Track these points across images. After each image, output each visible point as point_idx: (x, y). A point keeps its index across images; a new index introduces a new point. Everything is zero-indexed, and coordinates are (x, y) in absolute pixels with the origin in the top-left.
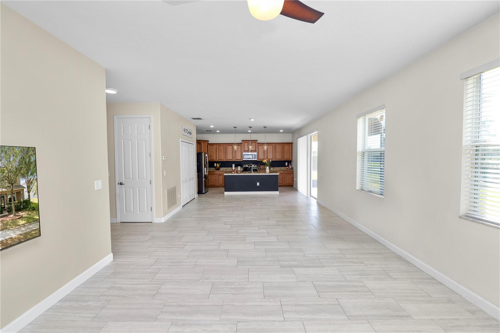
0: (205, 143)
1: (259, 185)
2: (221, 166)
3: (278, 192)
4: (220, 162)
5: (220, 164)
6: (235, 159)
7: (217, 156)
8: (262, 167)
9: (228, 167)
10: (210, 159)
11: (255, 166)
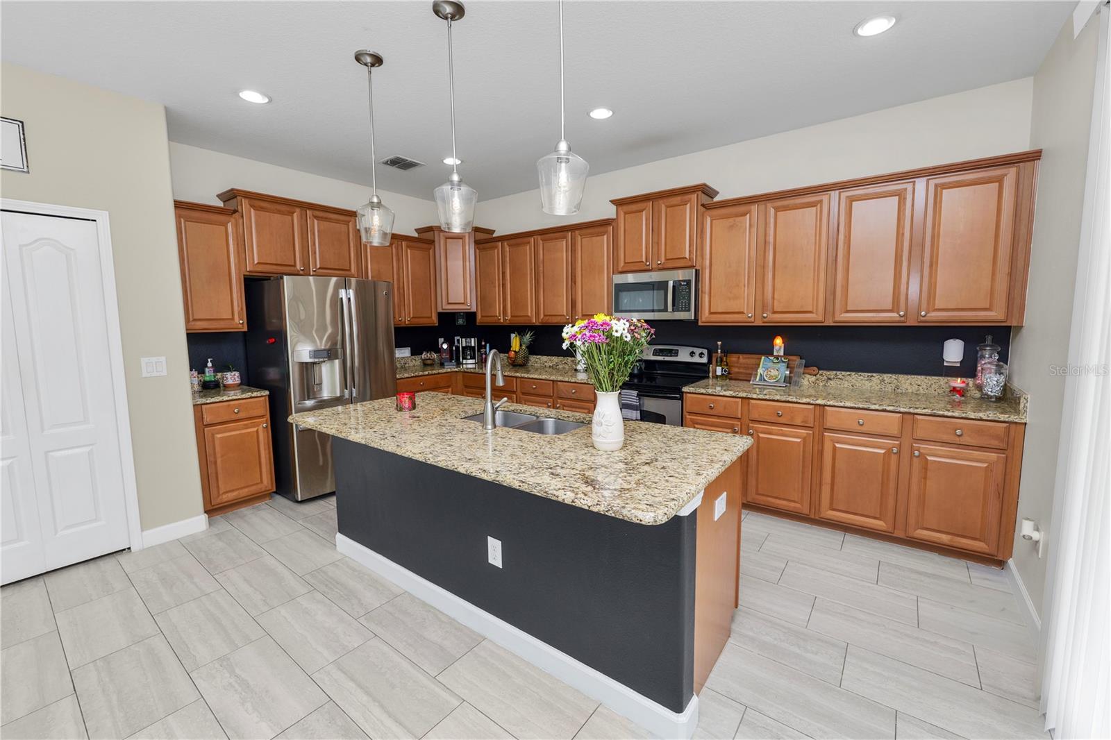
5: (528, 337)
6: (580, 315)
7: (505, 300)
8: (738, 364)
9: (564, 357)
10: (481, 316)
11: (692, 354)
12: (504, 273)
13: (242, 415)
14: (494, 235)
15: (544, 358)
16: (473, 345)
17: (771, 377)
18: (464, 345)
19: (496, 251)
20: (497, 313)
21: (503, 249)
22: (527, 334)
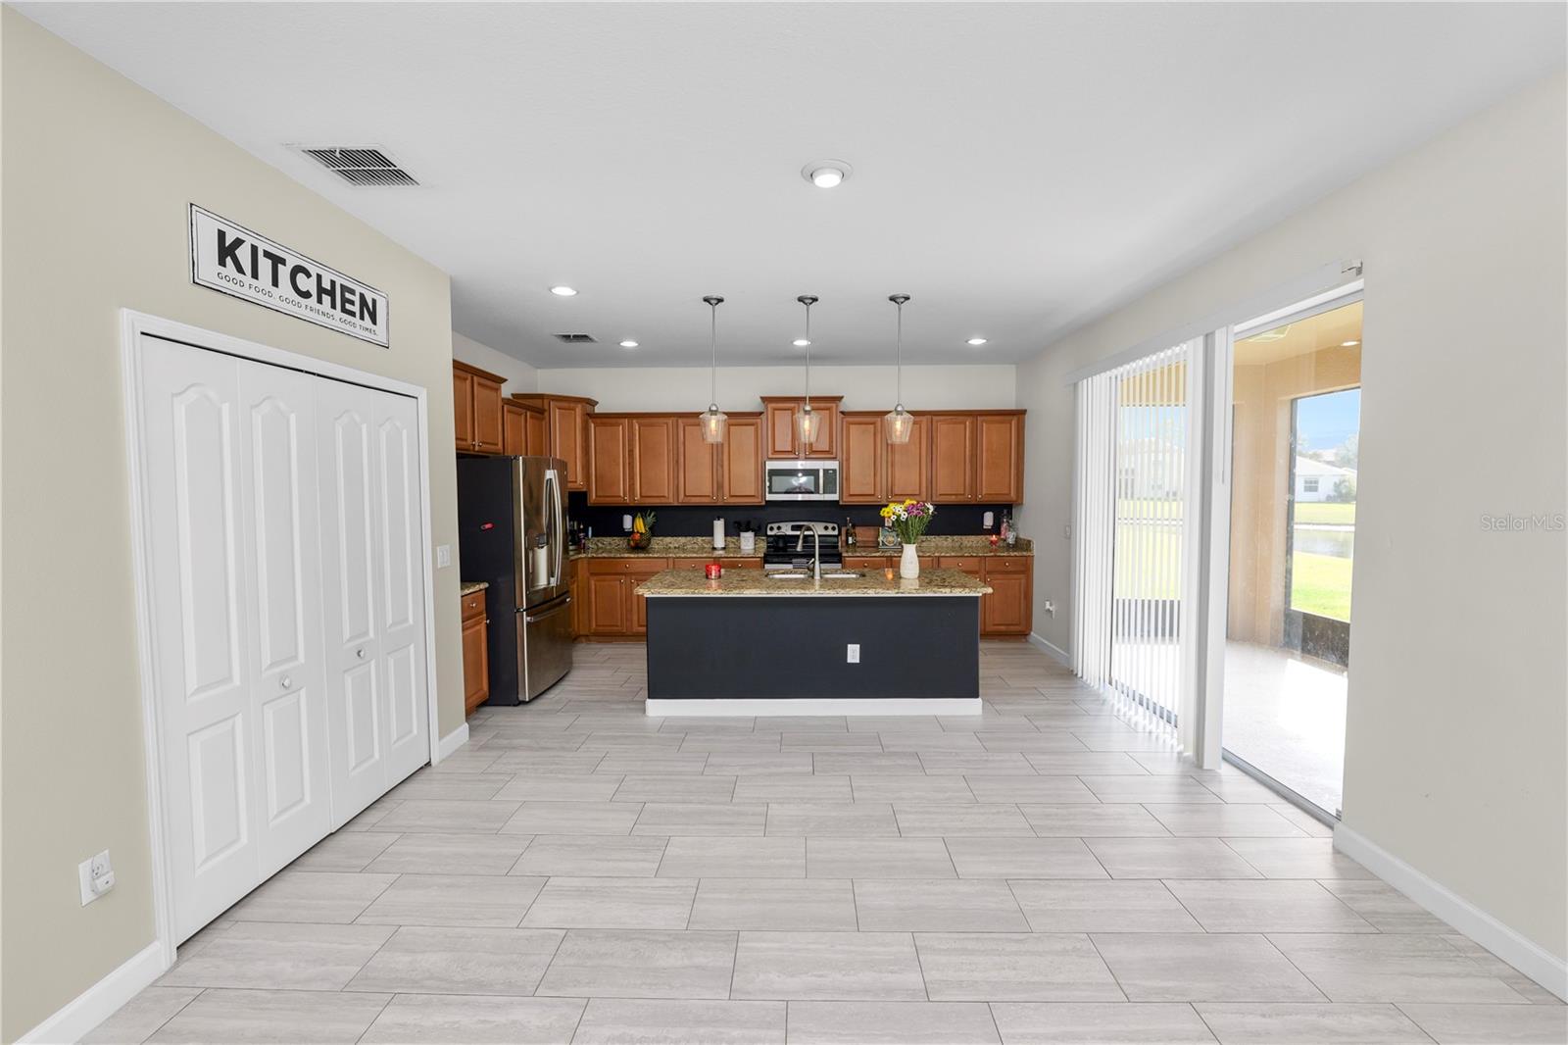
0: (574, 409)
1: (855, 659)
2: (655, 531)
3: (979, 700)
4: (653, 508)
5: (650, 519)
6: (728, 495)
7: (631, 479)
8: (863, 534)
9: (694, 536)
10: (596, 496)
11: (826, 528)
12: (631, 452)
15: (668, 539)
16: (576, 528)
17: (889, 542)
19: (620, 426)
20: (620, 493)
21: (631, 427)
22: (649, 515)
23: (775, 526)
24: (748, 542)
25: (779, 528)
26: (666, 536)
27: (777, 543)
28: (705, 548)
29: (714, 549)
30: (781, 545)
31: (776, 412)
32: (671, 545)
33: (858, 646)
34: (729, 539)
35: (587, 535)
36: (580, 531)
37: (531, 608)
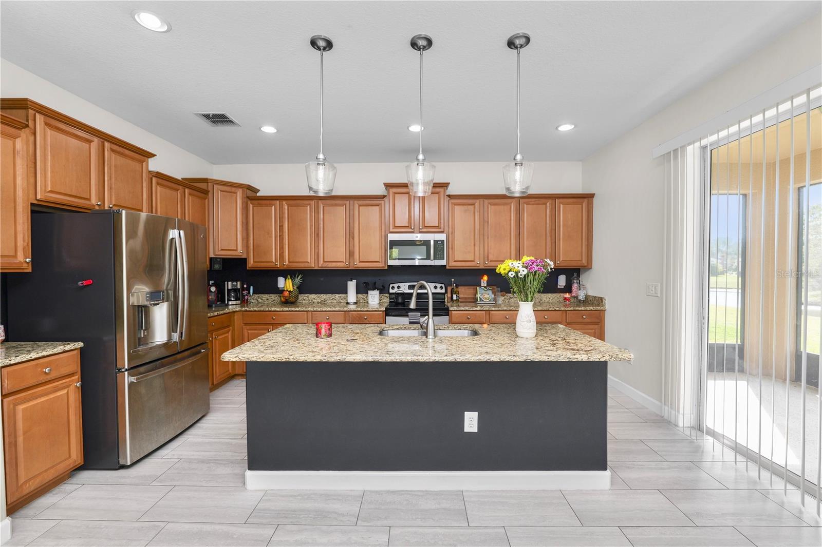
0: (236, 192)
1: (475, 429)
2: (302, 289)
3: (607, 474)
5: (298, 280)
6: (358, 261)
7: (282, 248)
8: (464, 292)
9: (332, 293)
10: (254, 262)
11: (436, 287)
12: (281, 227)
13: (54, 375)
14: (258, 194)
15: (313, 296)
16: (239, 287)
17: (486, 298)
18: (230, 287)
19: (273, 207)
20: (273, 259)
21: (281, 207)
22: (298, 277)
23: (396, 285)
24: (374, 299)
25: (399, 287)
26: (311, 293)
27: (397, 298)
28: (341, 303)
29: (348, 303)
30: (400, 300)
31: (396, 195)
32: (315, 301)
33: (476, 413)
34: (360, 295)
35: (249, 293)
36: (243, 289)
37: (132, 368)
